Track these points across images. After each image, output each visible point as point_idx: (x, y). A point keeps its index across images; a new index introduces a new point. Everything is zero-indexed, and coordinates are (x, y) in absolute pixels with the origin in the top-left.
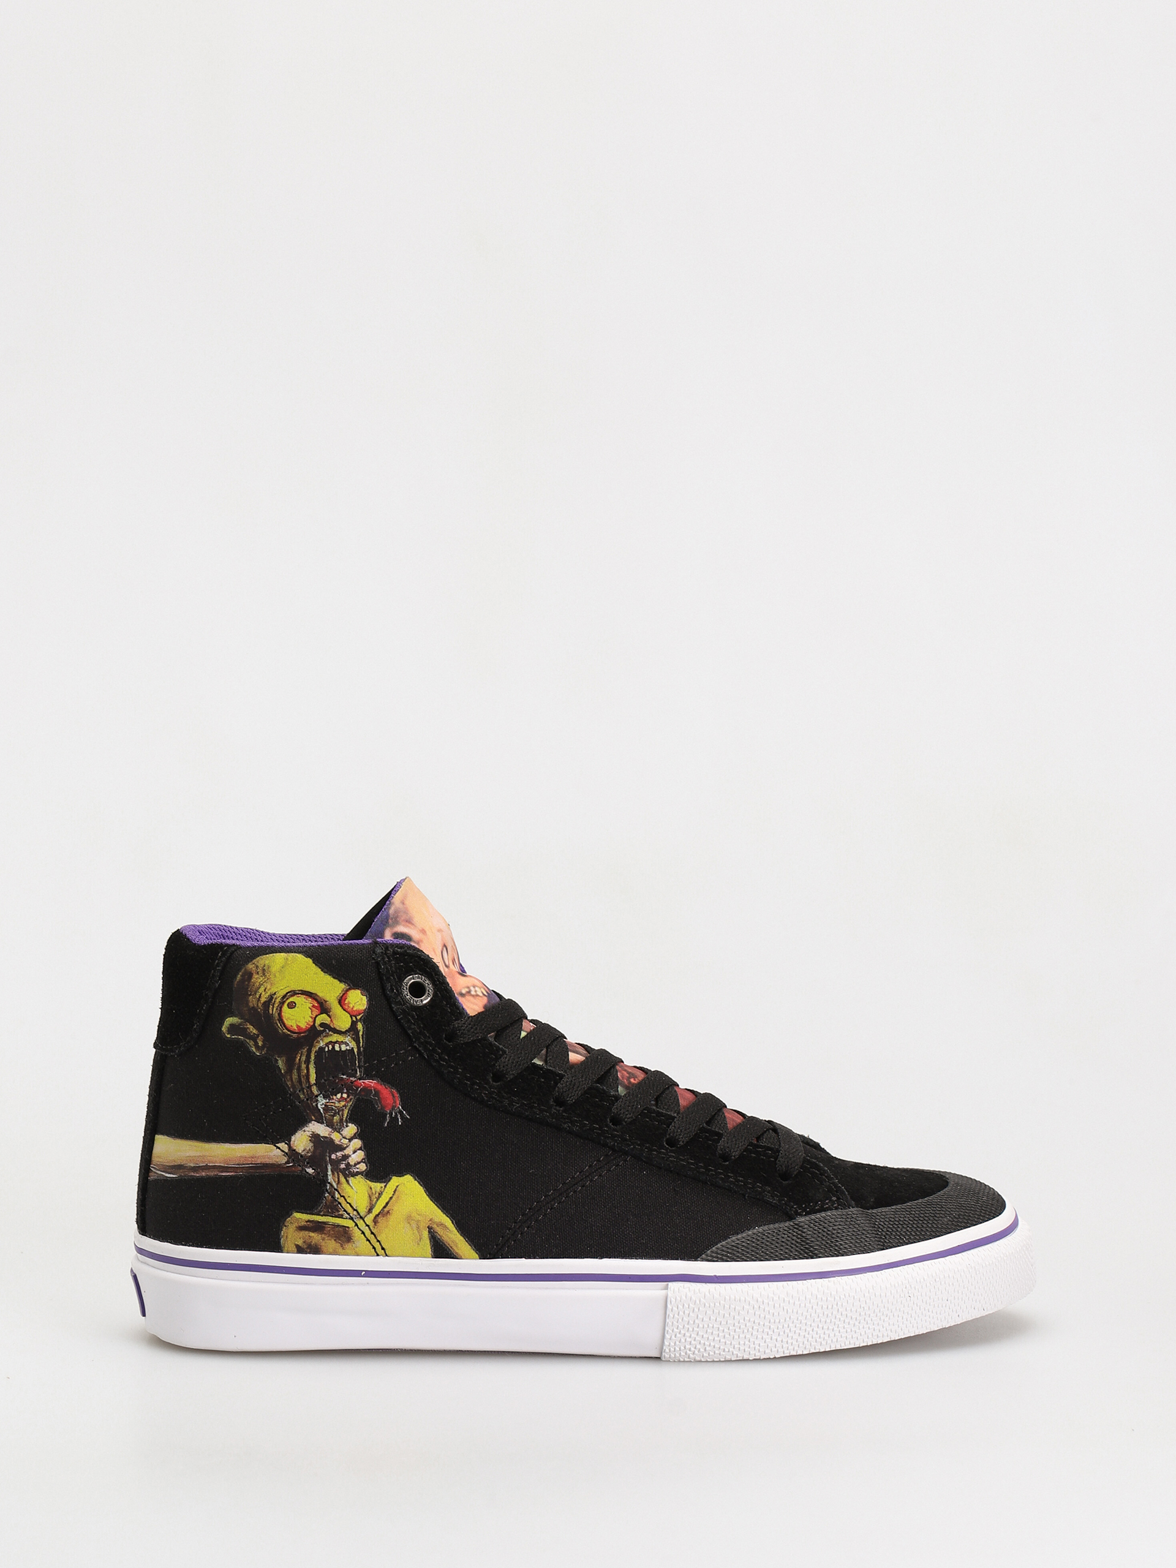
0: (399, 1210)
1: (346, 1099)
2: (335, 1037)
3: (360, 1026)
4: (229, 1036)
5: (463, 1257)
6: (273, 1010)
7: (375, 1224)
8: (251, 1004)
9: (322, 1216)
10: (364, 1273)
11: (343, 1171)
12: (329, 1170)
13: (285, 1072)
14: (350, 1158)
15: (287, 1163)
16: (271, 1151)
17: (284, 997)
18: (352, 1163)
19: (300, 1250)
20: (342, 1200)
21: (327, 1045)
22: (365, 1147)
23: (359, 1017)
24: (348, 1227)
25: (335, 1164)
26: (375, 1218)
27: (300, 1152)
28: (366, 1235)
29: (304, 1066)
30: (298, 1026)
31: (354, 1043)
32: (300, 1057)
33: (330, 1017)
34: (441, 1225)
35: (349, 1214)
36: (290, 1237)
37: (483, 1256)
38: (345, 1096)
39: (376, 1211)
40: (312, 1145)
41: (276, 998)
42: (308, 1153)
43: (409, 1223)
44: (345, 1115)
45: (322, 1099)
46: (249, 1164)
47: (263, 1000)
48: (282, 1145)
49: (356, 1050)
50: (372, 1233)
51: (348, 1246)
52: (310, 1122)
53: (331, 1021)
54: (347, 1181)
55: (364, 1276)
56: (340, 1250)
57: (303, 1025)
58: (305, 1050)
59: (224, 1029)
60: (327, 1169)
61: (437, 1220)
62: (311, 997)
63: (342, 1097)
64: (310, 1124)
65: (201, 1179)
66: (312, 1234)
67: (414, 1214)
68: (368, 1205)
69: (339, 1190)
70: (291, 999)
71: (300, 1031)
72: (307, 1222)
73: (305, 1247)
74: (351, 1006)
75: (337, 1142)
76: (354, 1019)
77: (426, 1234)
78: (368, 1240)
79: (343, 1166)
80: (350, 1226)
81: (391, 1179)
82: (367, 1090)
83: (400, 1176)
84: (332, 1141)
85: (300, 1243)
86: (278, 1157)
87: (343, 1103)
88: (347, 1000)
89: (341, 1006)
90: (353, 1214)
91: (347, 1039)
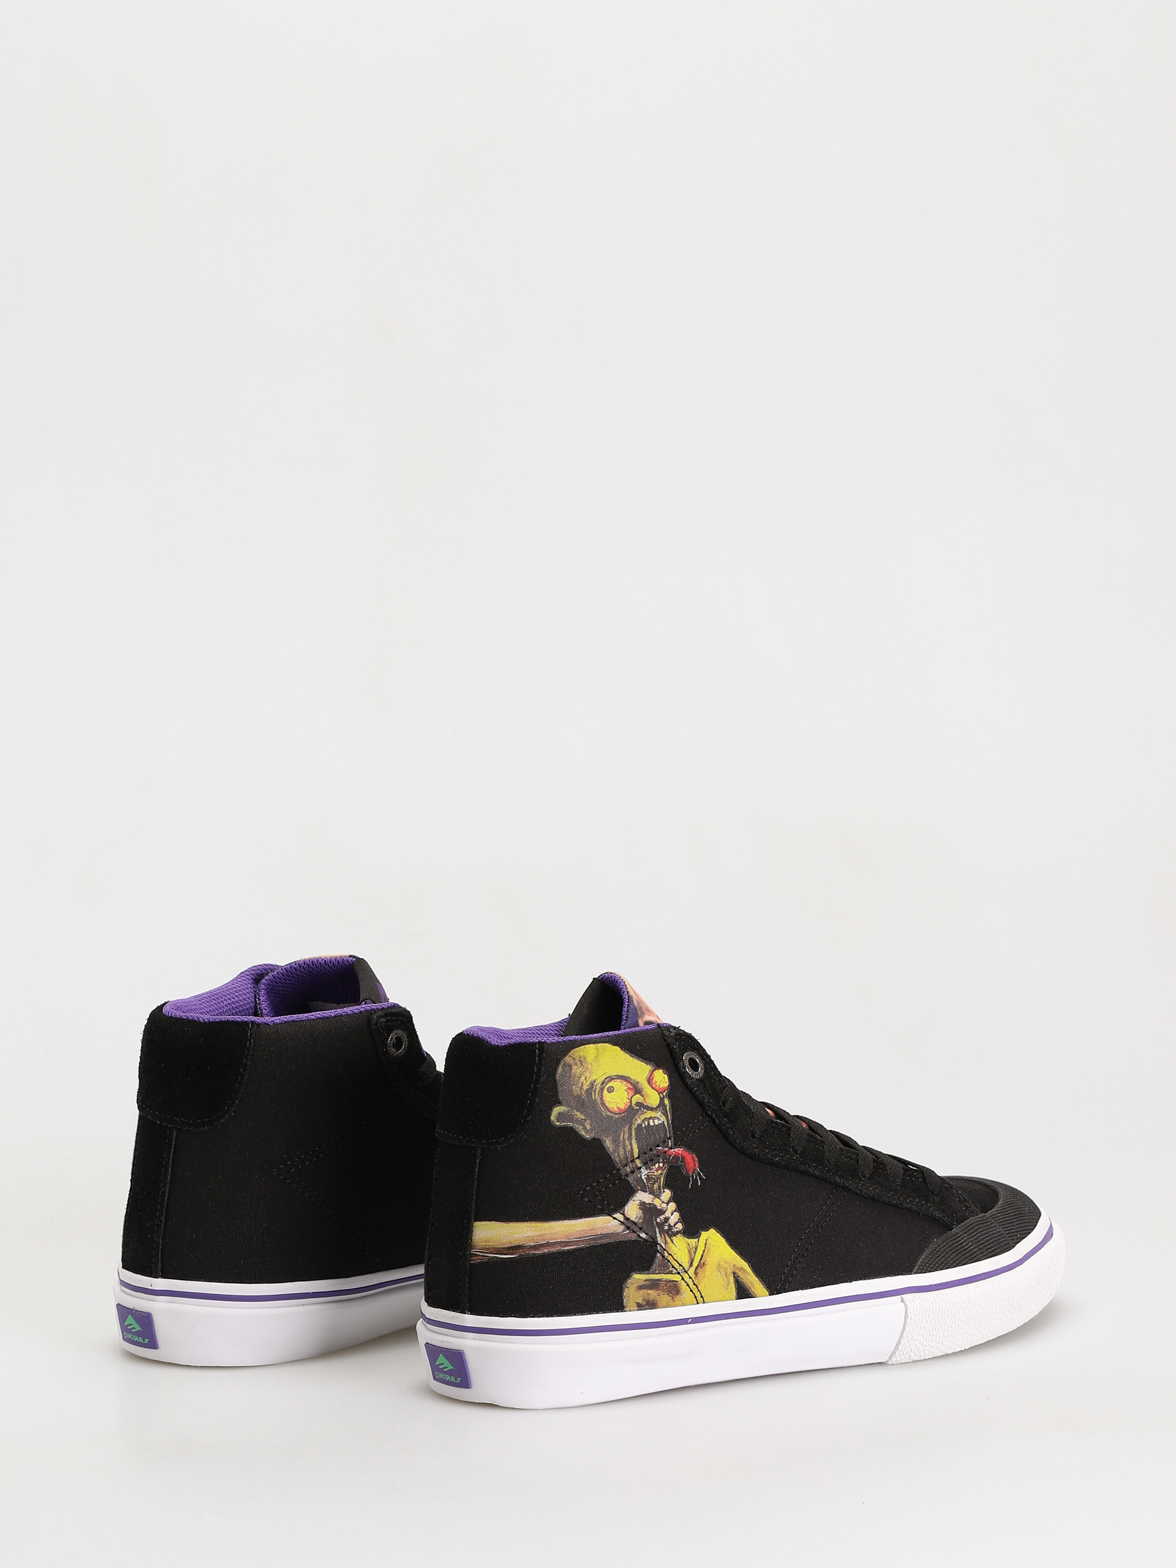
0: (711, 1261)
1: (662, 1168)
2: (649, 1114)
3: (666, 1101)
4: (558, 1124)
5: (758, 1296)
6: (596, 1097)
7: (696, 1276)
8: (575, 1093)
9: (657, 1274)
10: (690, 1320)
11: (667, 1232)
12: (658, 1233)
13: (613, 1150)
14: (670, 1220)
15: (623, 1231)
16: (609, 1221)
17: (603, 1083)
18: (672, 1224)
19: (640, 1307)
20: (670, 1258)
21: (643, 1121)
22: (679, 1209)
23: (664, 1094)
24: (677, 1281)
25: (661, 1226)
26: (695, 1270)
27: (633, 1219)
28: (690, 1285)
29: (627, 1142)
30: (618, 1108)
31: (663, 1117)
32: (624, 1135)
33: (643, 1096)
34: (742, 1269)
35: (676, 1269)
36: (631, 1296)
37: (772, 1293)
38: (661, 1165)
39: (695, 1264)
40: (641, 1212)
41: (596, 1086)
42: (640, 1219)
43: (719, 1271)
44: (662, 1183)
45: (644, 1170)
46: (589, 1236)
47: (585, 1087)
48: (618, 1215)
49: (666, 1123)
50: (694, 1284)
51: (677, 1298)
52: (637, 1192)
53: (644, 1099)
54: (672, 1240)
55: (691, 1323)
56: (671, 1302)
57: (622, 1107)
58: (626, 1129)
59: (553, 1118)
60: (656, 1232)
61: (738, 1266)
62: (626, 1081)
63: (659, 1166)
64: (637, 1194)
65: (544, 1255)
66: (650, 1292)
67: (722, 1263)
68: (689, 1259)
69: (666, 1249)
70: (609, 1085)
71: (621, 1112)
72: (645, 1281)
73: (644, 1303)
74: (658, 1084)
75: (659, 1207)
76: (662, 1096)
77: (732, 1279)
78: (691, 1291)
79: (666, 1228)
80: (678, 1280)
81: (701, 1234)
82: (676, 1157)
83: (707, 1231)
84: (655, 1206)
85: (640, 1301)
86: (615, 1226)
87: (660, 1172)
88: (654, 1080)
89: (650, 1086)
90: (680, 1269)
91: (658, 1114)
